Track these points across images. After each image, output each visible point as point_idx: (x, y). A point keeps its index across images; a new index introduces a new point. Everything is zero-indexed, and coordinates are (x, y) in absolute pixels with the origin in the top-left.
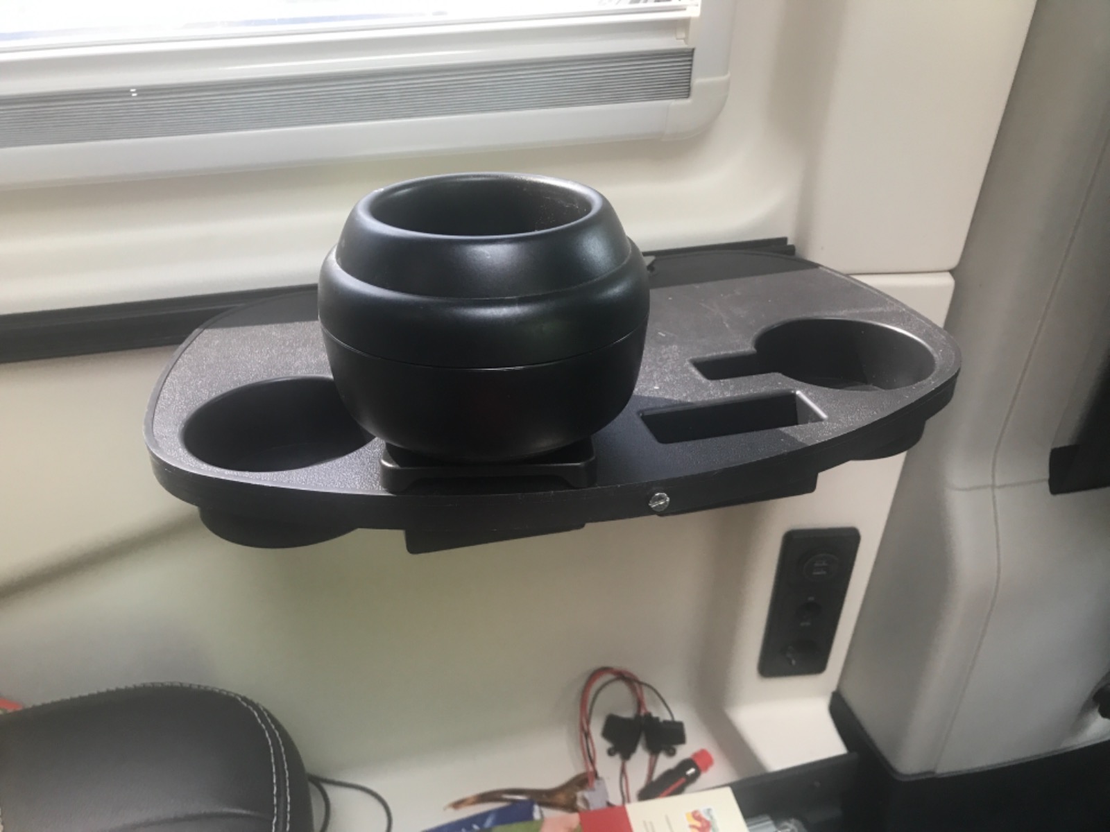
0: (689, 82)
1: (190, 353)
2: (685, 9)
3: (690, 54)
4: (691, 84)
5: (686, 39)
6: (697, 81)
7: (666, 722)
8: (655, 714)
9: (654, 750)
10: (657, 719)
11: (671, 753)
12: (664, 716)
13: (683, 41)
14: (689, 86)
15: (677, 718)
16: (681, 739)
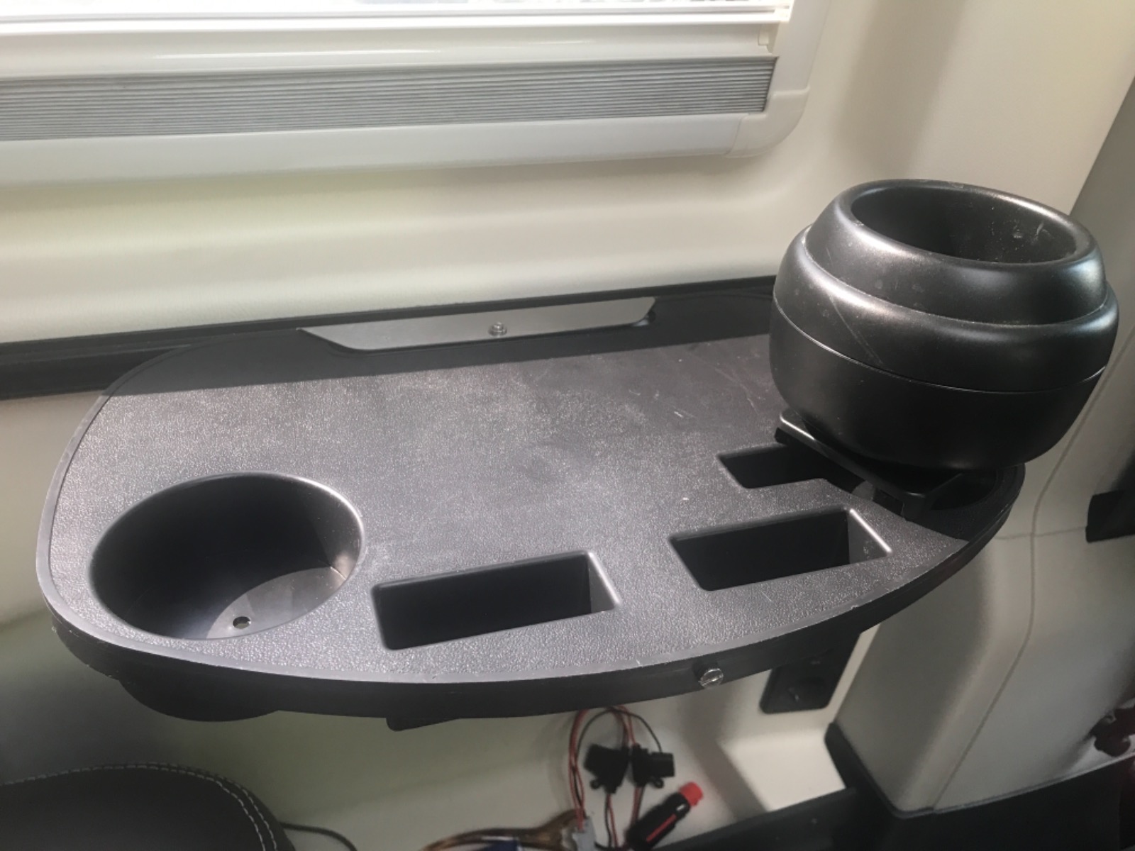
0: (766, 94)
1: (95, 434)
2: (773, 11)
3: (773, 62)
4: (768, 98)
5: (770, 47)
6: (776, 94)
7: (654, 754)
8: (643, 746)
9: (640, 783)
10: (646, 751)
11: (659, 785)
12: (653, 748)
13: (765, 47)
14: (765, 98)
15: (666, 749)
16: (670, 772)
